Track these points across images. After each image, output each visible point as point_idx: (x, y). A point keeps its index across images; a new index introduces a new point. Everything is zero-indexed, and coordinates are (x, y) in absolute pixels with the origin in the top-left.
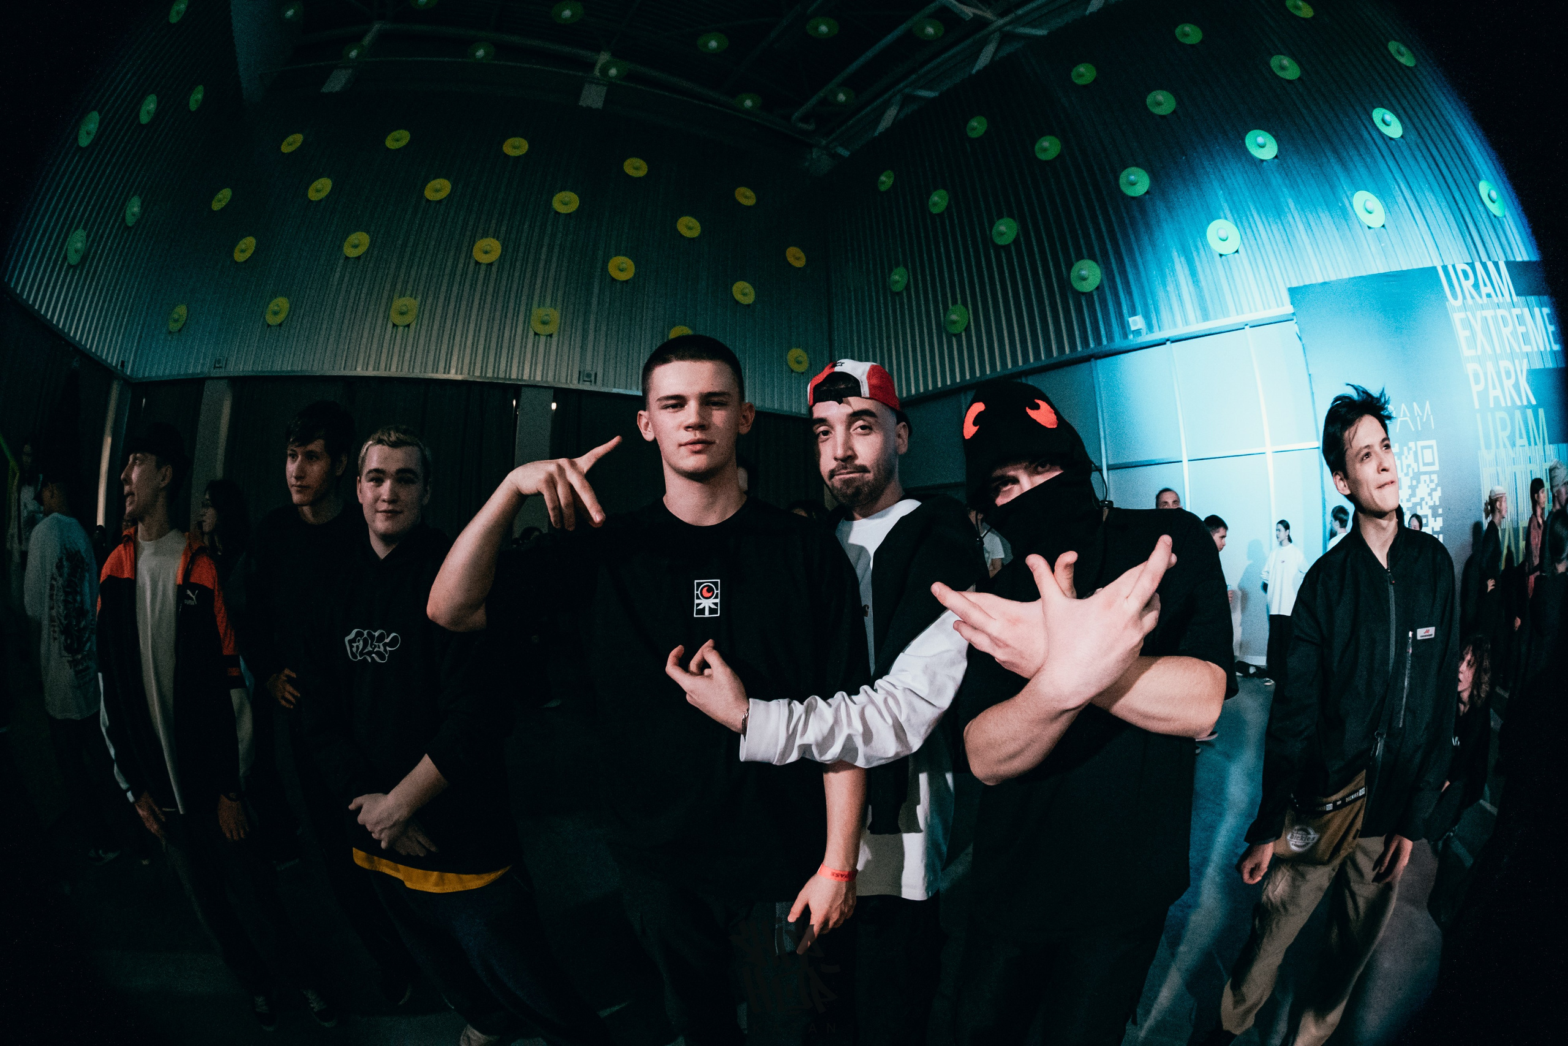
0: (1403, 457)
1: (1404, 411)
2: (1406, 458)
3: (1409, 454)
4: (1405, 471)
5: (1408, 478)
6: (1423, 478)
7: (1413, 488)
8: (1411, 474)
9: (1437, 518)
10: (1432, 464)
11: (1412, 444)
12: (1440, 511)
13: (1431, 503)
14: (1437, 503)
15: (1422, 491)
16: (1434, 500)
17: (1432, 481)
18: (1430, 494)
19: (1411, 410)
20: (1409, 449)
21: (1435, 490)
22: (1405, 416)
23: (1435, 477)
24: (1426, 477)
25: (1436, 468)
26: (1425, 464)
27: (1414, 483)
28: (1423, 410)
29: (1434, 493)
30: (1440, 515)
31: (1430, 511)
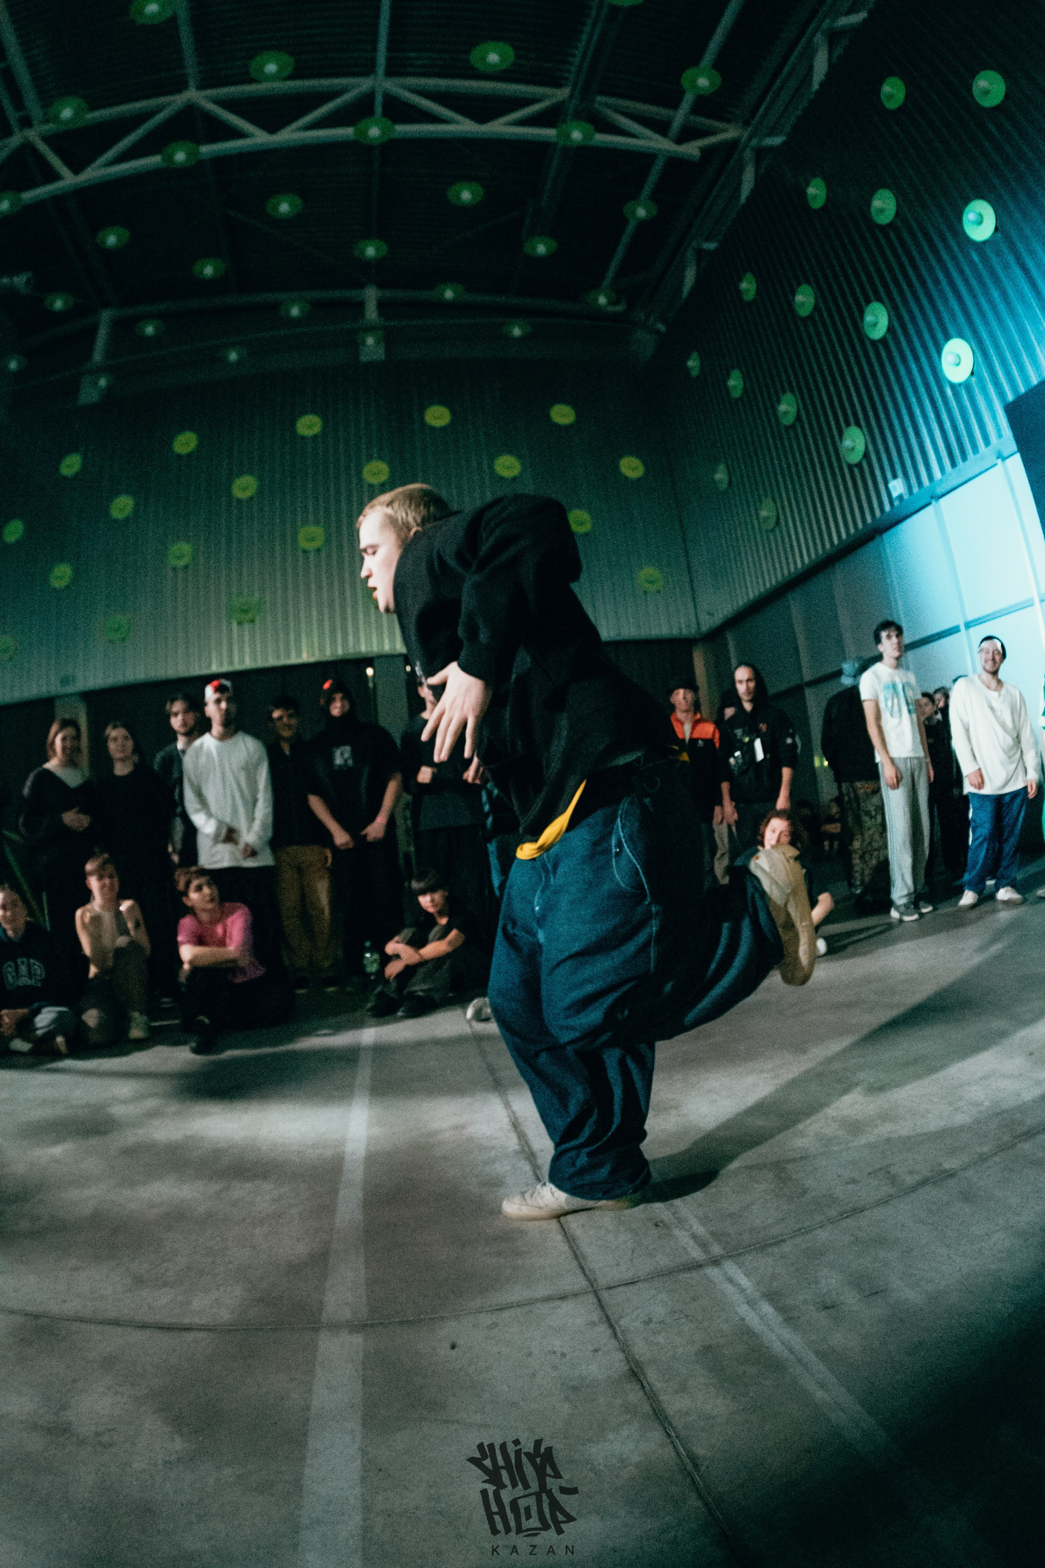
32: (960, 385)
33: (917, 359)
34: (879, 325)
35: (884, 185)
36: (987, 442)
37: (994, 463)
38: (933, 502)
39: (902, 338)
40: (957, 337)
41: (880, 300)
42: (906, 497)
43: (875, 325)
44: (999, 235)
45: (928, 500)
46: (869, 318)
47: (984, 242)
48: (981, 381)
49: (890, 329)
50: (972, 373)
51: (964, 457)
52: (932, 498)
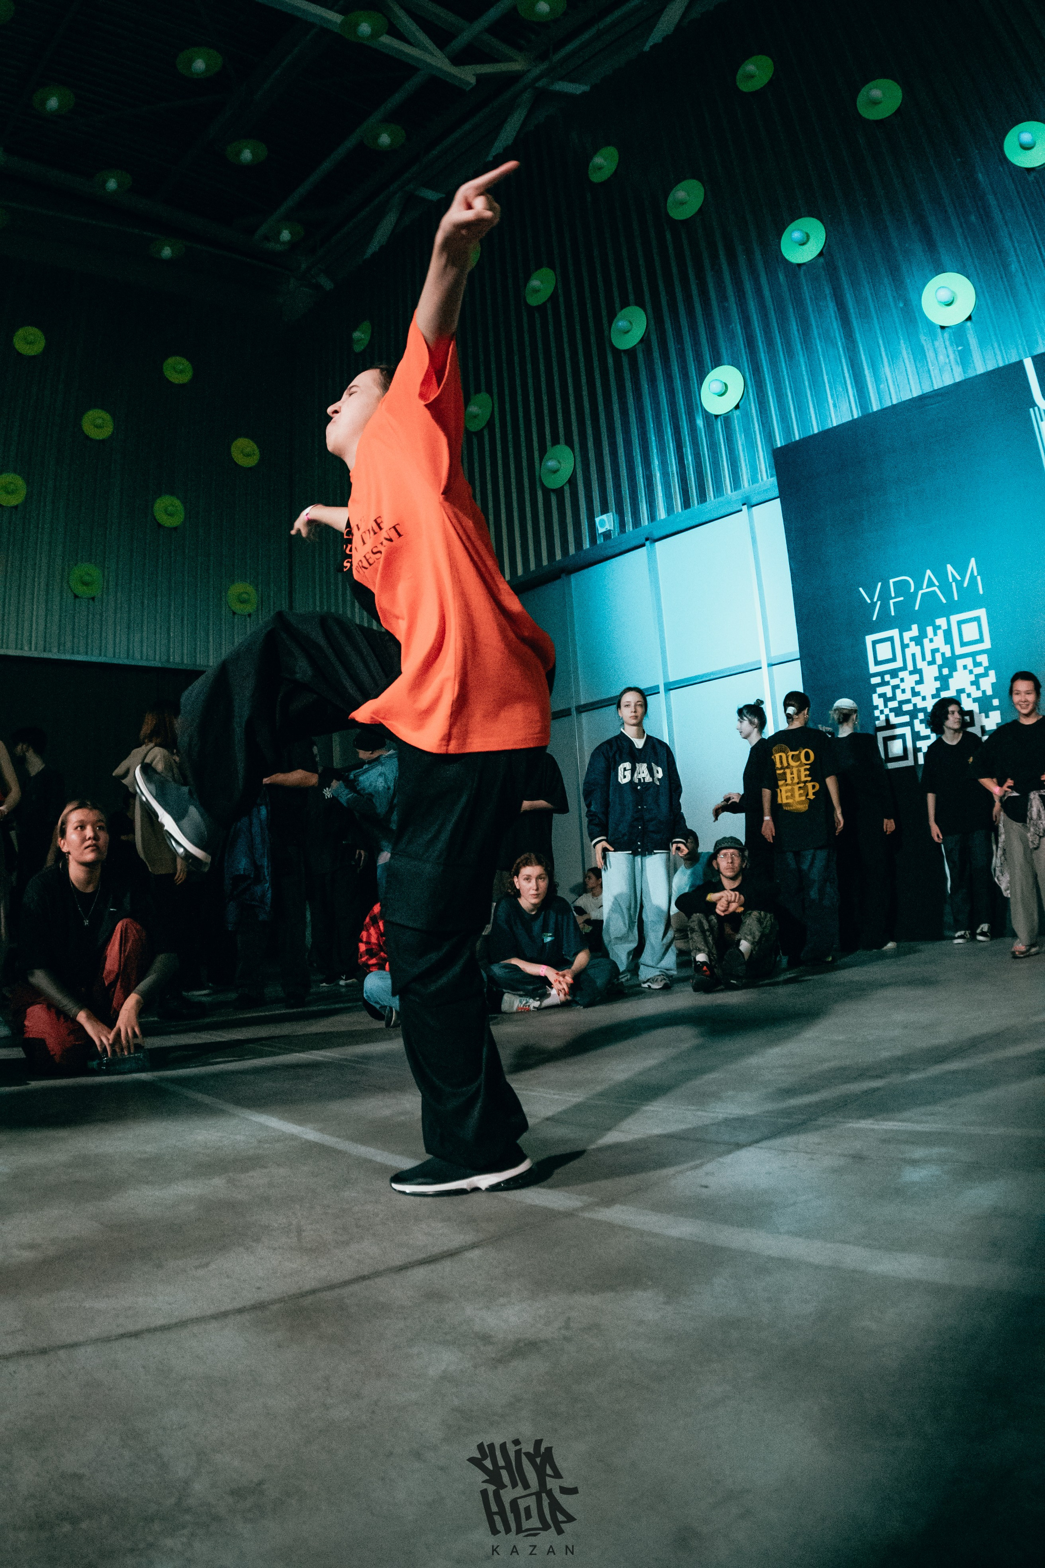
0: (926, 641)
1: (929, 577)
2: (931, 641)
3: (935, 634)
4: (929, 658)
5: (935, 668)
6: (960, 663)
7: (944, 681)
8: (939, 661)
9: (991, 714)
10: (981, 640)
11: (941, 622)
12: (996, 702)
13: (979, 694)
14: (989, 692)
15: (960, 681)
16: (982, 688)
17: (977, 664)
18: (976, 683)
19: (941, 575)
20: (936, 628)
21: (985, 675)
22: (931, 584)
23: (984, 659)
24: (969, 661)
25: (987, 644)
26: (963, 644)
27: (945, 671)
28: (962, 571)
29: (982, 681)
30: (995, 708)
31: (977, 704)
32: (717, 416)
33: (669, 379)
34: (630, 333)
35: (696, 176)
36: (736, 483)
37: (738, 509)
38: (648, 543)
39: (656, 354)
40: (729, 364)
41: (641, 304)
42: (615, 534)
43: (627, 332)
44: (821, 260)
45: (643, 541)
46: (620, 323)
47: (799, 265)
48: (747, 416)
49: (645, 340)
50: (737, 407)
51: (703, 498)
52: (647, 539)
